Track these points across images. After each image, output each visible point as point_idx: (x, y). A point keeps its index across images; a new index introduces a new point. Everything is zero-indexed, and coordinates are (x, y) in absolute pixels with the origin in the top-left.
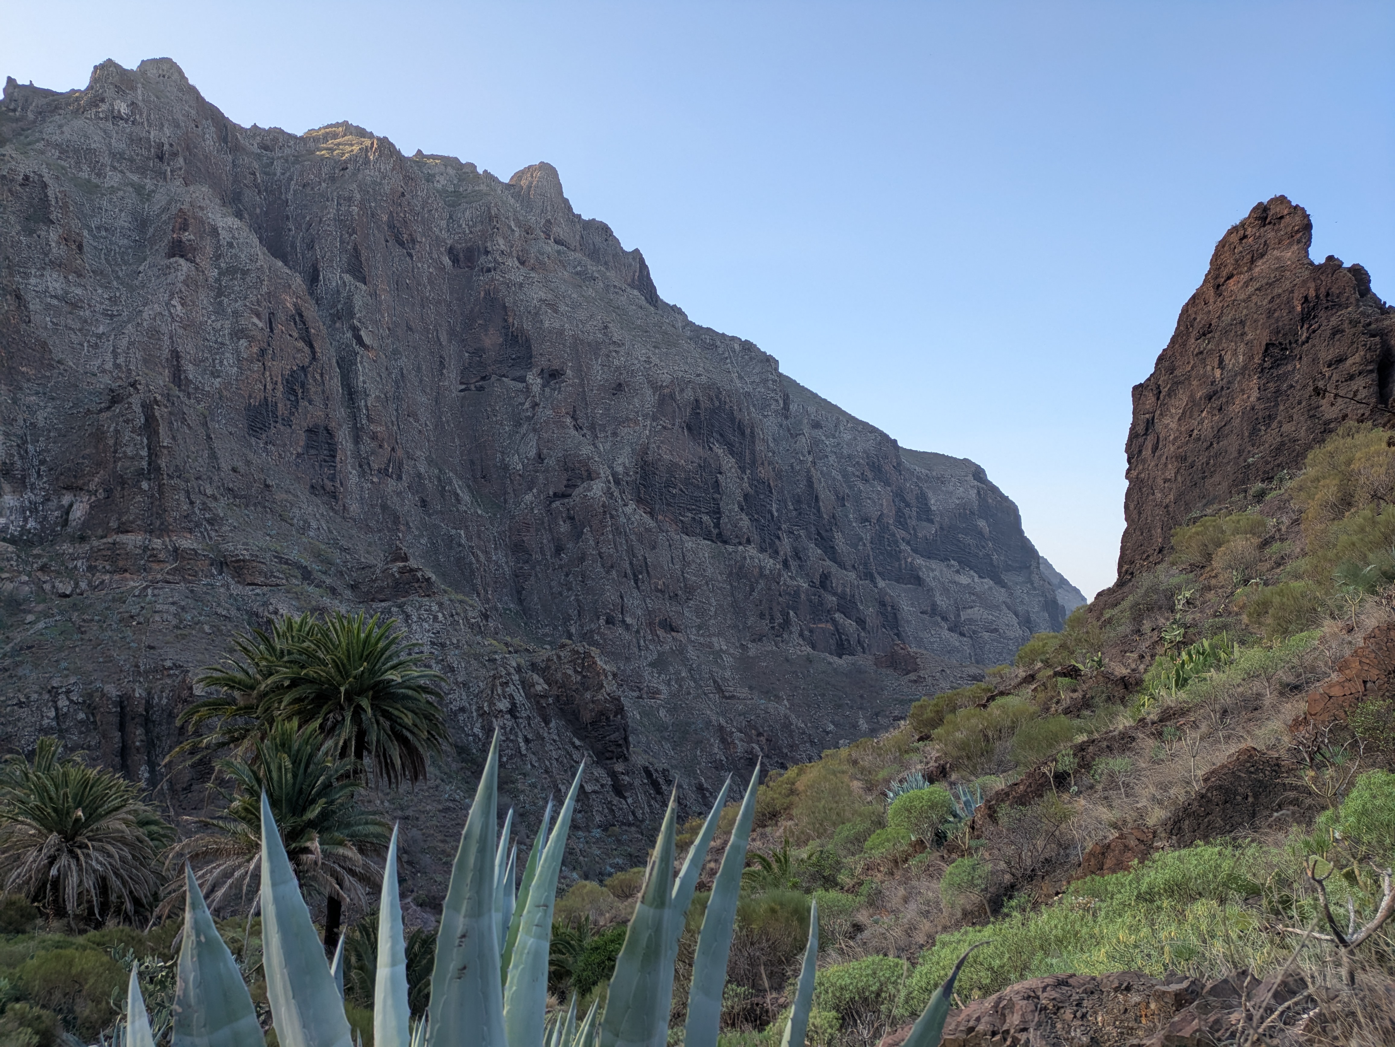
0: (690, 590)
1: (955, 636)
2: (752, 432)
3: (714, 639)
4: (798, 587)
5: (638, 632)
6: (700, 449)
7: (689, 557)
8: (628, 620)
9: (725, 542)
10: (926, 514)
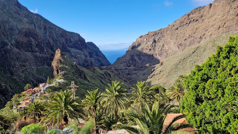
0: (28, 60)
1: (75, 59)
2: (37, 35)
3: (32, 67)
4: (48, 56)
5: (18, 68)
6: (28, 39)
7: (27, 55)
8: (16, 67)
9: (33, 52)
10: (71, 41)
